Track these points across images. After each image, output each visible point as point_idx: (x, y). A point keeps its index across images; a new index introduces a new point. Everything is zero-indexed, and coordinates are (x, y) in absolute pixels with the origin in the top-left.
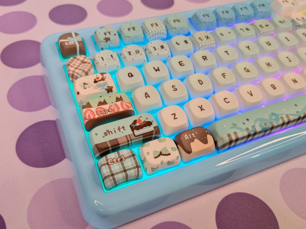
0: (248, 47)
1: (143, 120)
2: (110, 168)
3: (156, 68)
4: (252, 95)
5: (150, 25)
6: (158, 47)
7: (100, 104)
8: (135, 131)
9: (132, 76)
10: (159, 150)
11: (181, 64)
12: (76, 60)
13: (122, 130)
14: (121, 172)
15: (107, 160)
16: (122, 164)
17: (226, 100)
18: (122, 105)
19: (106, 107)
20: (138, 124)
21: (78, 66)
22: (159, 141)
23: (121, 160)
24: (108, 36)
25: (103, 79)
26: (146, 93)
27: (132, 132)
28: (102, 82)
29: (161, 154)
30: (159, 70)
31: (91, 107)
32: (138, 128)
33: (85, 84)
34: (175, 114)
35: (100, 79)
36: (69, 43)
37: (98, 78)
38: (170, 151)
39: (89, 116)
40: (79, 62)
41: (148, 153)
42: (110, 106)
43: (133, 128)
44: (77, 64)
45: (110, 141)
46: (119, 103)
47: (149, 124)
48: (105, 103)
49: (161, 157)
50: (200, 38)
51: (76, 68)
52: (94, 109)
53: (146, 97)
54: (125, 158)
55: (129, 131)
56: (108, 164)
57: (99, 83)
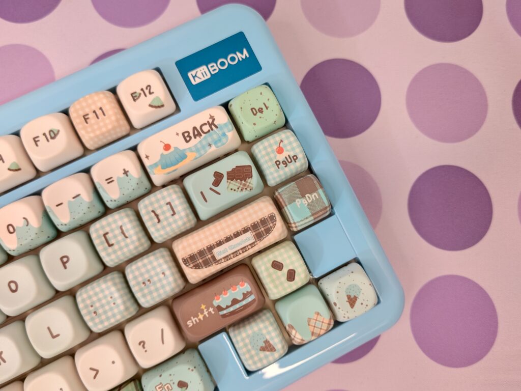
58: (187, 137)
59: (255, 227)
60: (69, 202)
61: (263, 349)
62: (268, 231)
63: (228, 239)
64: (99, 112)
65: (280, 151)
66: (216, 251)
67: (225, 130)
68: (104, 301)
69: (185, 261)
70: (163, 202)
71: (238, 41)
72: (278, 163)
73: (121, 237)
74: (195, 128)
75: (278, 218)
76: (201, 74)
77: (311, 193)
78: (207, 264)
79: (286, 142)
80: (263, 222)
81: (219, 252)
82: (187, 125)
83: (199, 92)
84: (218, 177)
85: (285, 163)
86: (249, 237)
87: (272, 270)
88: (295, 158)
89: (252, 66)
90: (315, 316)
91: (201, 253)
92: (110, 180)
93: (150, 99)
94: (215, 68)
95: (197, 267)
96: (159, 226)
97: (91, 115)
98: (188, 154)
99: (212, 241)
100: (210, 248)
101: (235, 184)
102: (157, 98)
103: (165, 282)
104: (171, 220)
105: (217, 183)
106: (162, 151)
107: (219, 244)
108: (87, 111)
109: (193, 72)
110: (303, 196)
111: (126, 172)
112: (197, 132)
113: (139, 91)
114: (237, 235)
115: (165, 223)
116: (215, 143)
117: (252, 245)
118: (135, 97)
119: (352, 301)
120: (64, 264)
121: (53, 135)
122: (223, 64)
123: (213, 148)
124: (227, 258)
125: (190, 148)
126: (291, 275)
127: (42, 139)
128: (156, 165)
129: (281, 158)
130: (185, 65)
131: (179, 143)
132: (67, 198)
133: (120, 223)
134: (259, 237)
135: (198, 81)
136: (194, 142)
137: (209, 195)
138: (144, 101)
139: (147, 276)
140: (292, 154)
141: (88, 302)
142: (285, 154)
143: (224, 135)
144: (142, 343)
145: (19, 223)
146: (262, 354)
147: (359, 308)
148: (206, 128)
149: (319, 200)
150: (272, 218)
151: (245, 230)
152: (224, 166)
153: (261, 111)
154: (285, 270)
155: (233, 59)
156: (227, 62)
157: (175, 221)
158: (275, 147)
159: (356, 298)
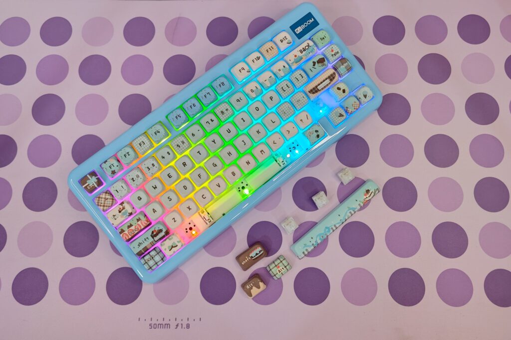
0: (214, 141)
1: (157, 229)
2: (148, 264)
3: (154, 187)
4: (219, 186)
5: (139, 145)
6: (150, 166)
7: (129, 227)
8: (154, 238)
9: (141, 199)
10: (171, 245)
11: (169, 176)
12: (101, 199)
13: (147, 240)
14: (155, 265)
15: (145, 261)
16: (154, 260)
17: (204, 196)
18: (142, 223)
19: (133, 228)
20: (155, 233)
21: (104, 203)
22: (170, 240)
23: (152, 258)
24: (113, 169)
25: (124, 208)
26: (153, 209)
27: (153, 240)
28: (124, 210)
29: (172, 247)
30: (156, 187)
31: (124, 231)
32: (156, 235)
33: (114, 216)
34: (174, 218)
35: (122, 209)
36: (90, 185)
37: (120, 209)
38: (177, 244)
39: (126, 238)
40: (103, 200)
41: (165, 249)
42: (135, 227)
43: (153, 236)
44: (103, 202)
45: (143, 249)
46: (139, 223)
47: (161, 231)
48: (131, 225)
49: (173, 248)
50: (178, 146)
51: (104, 206)
52: (126, 232)
53: (154, 212)
54: (154, 256)
55: (151, 240)
56: (146, 262)
57: (122, 212)
58: (301, 52)
59: (329, 77)
60: (269, 80)
61: (339, 116)
62: (334, 78)
63: (321, 83)
64: (271, 48)
65: (332, 51)
66: (318, 87)
67: (313, 47)
68: (286, 109)
69: (309, 92)
70: (298, 74)
71: (309, 16)
72: (332, 55)
73: (287, 88)
74: (303, 48)
75: (336, 73)
76: (299, 30)
77: (345, 63)
78: (316, 92)
79: (334, 48)
80: (331, 75)
81: (319, 87)
82: (301, 48)
83: (300, 36)
84: (314, 63)
85: (335, 55)
86: (328, 81)
87: (338, 90)
88: (338, 53)
89: (316, 24)
90: (354, 103)
91: (314, 89)
92: (280, 70)
93: (287, 41)
94: (303, 26)
95: (314, 93)
96: (299, 82)
97: (269, 50)
98: (303, 57)
99: (317, 84)
100: (316, 87)
101: (320, 64)
102: (289, 40)
103: (304, 100)
104: (302, 79)
105: (314, 65)
106: (294, 57)
107: (319, 85)
108: (267, 48)
109: (296, 29)
110: (343, 65)
111: (284, 67)
112: (304, 50)
113: (282, 39)
114: (324, 81)
115: (300, 81)
116: (311, 52)
117: (330, 83)
118: (282, 41)
119: (365, 96)
120: (271, 99)
121: (258, 58)
122: (306, 25)
123: (311, 54)
124: (322, 89)
125: (303, 55)
126: (344, 91)
127: (255, 60)
128: (293, 63)
129: (333, 53)
130: (293, 27)
131: (299, 54)
132: (267, 78)
133: (286, 83)
134: (331, 80)
135: (298, 32)
136: (304, 53)
137: (313, 69)
138: (285, 42)
139: (298, 99)
140: (336, 51)
141: (282, 110)
142: (334, 52)
143: (313, 49)
144: (301, 120)
145: (254, 89)
146: (340, 118)
147: (368, 99)
148: (307, 48)
149: (348, 65)
150: (334, 73)
151: (326, 79)
152: (316, 59)
153: (323, 38)
154: (342, 90)
155: (309, 22)
156: (307, 24)
157: (304, 80)
158: (331, 50)
159: (366, 95)
